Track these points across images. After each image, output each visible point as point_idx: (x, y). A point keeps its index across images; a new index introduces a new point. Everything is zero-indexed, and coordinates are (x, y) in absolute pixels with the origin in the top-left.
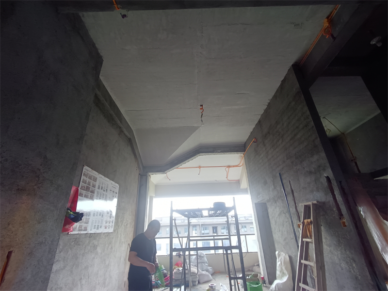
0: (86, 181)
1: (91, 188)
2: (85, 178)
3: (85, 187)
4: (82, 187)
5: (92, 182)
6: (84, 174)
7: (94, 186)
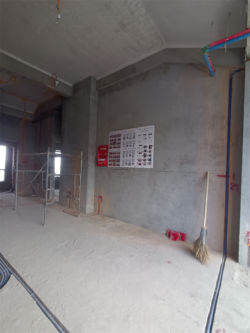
0: (113, 140)
1: (117, 142)
2: (111, 138)
3: (112, 143)
4: (110, 144)
5: (117, 138)
6: (110, 137)
7: (119, 140)
